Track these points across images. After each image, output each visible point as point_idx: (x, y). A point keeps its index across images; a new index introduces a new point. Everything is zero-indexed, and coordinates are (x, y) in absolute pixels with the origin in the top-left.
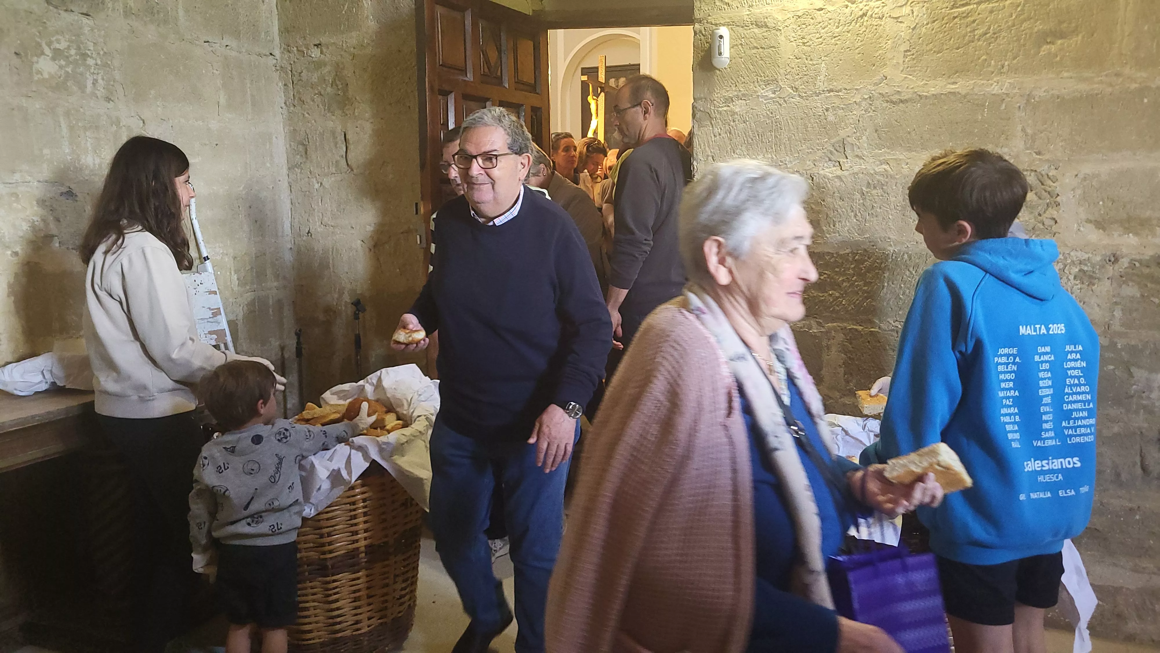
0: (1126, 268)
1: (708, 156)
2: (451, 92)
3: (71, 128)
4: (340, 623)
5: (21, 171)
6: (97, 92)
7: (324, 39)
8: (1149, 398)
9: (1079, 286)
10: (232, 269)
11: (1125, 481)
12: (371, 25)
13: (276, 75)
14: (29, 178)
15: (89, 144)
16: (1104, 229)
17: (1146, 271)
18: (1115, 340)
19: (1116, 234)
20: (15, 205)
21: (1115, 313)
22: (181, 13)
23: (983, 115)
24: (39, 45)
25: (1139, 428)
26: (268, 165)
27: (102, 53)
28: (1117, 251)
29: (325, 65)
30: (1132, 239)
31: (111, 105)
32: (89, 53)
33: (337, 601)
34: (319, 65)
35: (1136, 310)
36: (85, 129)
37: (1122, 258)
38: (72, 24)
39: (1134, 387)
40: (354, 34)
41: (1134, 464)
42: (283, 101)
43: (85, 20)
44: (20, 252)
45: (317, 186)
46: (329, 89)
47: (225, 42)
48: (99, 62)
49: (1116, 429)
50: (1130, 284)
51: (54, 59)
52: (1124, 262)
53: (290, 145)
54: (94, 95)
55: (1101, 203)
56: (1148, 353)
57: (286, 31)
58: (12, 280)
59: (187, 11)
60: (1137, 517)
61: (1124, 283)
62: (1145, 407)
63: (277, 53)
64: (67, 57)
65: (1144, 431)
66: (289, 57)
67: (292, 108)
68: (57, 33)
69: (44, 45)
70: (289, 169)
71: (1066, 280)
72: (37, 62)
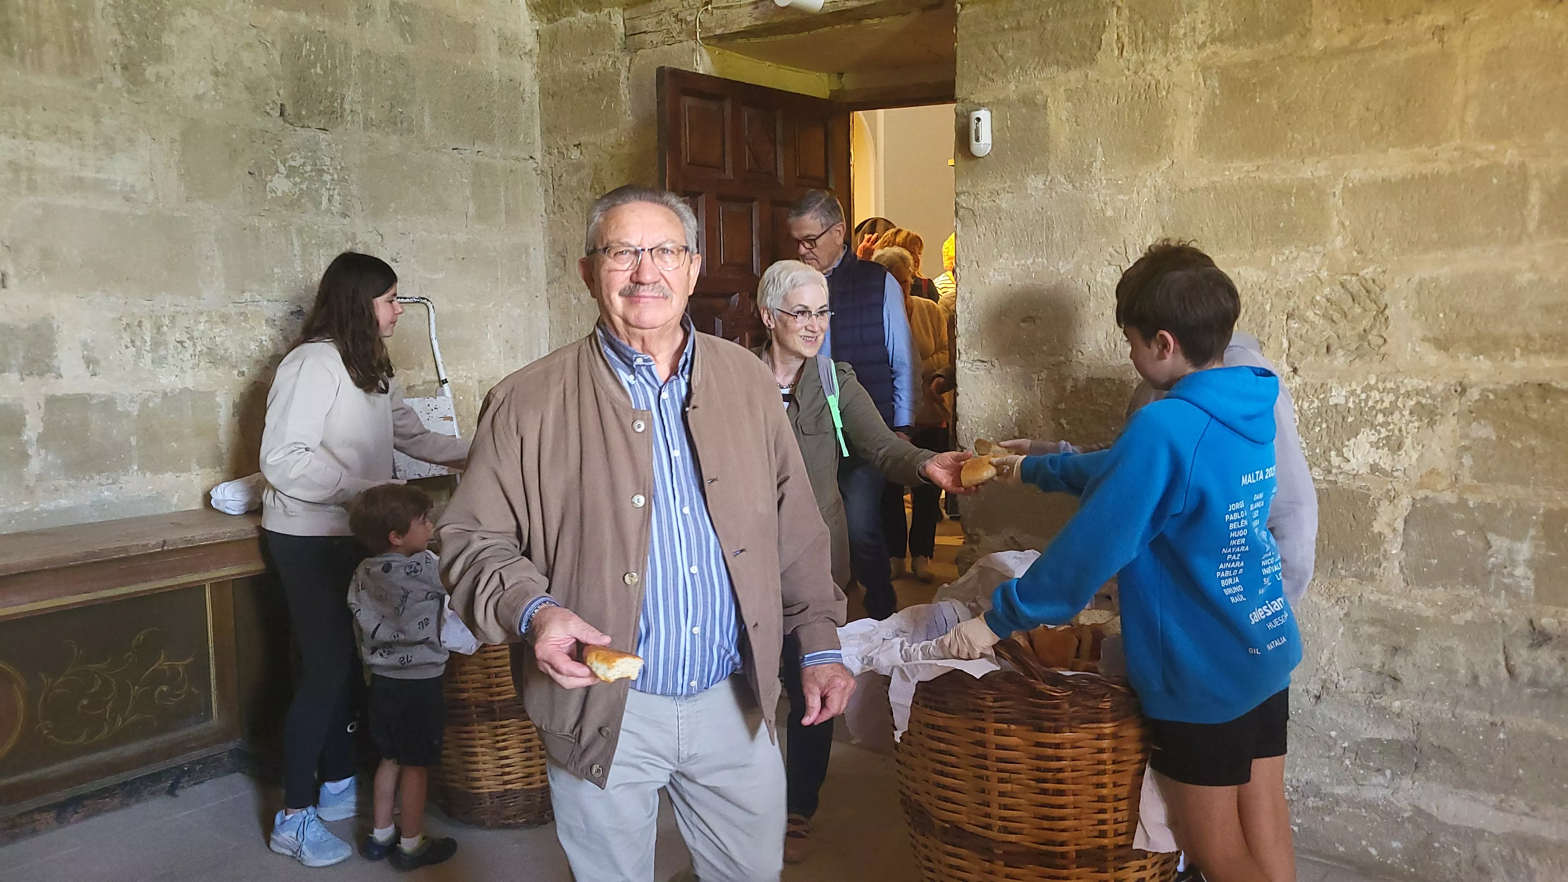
0: (1476, 401)
1: (972, 261)
2: (701, 194)
3: (304, 246)
4: (509, 773)
5: (251, 291)
6: (333, 208)
7: (582, 139)
8: (1511, 575)
9: (1416, 424)
10: (477, 394)
11: (1484, 686)
12: (629, 119)
13: (536, 180)
14: (258, 297)
15: (322, 263)
16: (1446, 350)
17: (1503, 405)
18: (1465, 497)
19: (1462, 357)
20: (243, 324)
21: (1463, 460)
22: (427, 120)
23: (1289, 205)
24: (273, 163)
25: (1501, 615)
26: (524, 279)
27: (339, 167)
28: (1463, 378)
29: (584, 167)
30: (1484, 363)
31: (347, 221)
32: (325, 168)
33: (505, 748)
34: (578, 167)
35: (1491, 456)
36: (319, 247)
37: (1471, 387)
38: (308, 140)
39: (1493, 559)
40: (612, 131)
41: (1497, 664)
42: (544, 208)
43: (322, 135)
44: (246, 371)
45: (574, 302)
46: (588, 193)
47: (477, 148)
48: (336, 177)
49: (1469, 615)
50: (1483, 422)
51: (288, 176)
52: (1474, 394)
53: (550, 257)
54: (328, 211)
55: (1441, 315)
56: (1509, 514)
57: (548, 131)
58: (237, 401)
59: (434, 117)
60: (1502, 736)
61: (1474, 420)
62: (1507, 588)
63: (538, 156)
64: (302, 174)
65: (1506, 619)
66: (550, 160)
67: (552, 216)
68: (292, 150)
69: (279, 164)
70: (548, 283)
71: (1399, 416)
72: (271, 181)
